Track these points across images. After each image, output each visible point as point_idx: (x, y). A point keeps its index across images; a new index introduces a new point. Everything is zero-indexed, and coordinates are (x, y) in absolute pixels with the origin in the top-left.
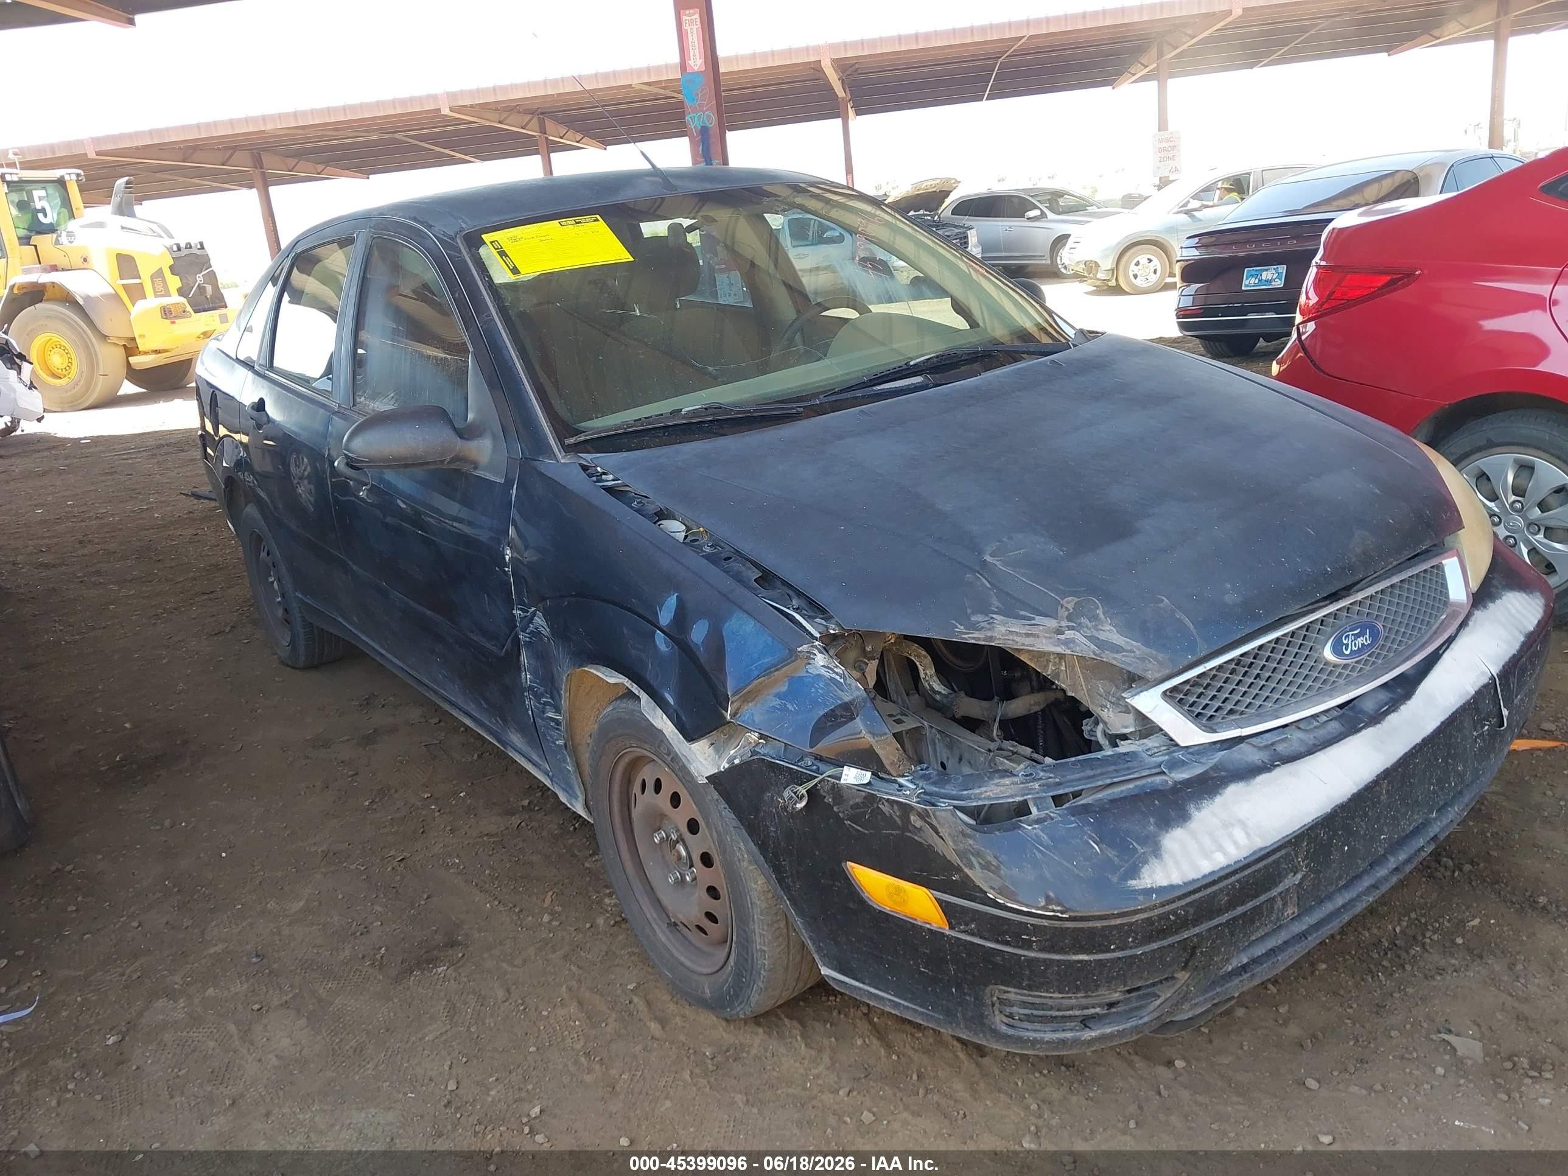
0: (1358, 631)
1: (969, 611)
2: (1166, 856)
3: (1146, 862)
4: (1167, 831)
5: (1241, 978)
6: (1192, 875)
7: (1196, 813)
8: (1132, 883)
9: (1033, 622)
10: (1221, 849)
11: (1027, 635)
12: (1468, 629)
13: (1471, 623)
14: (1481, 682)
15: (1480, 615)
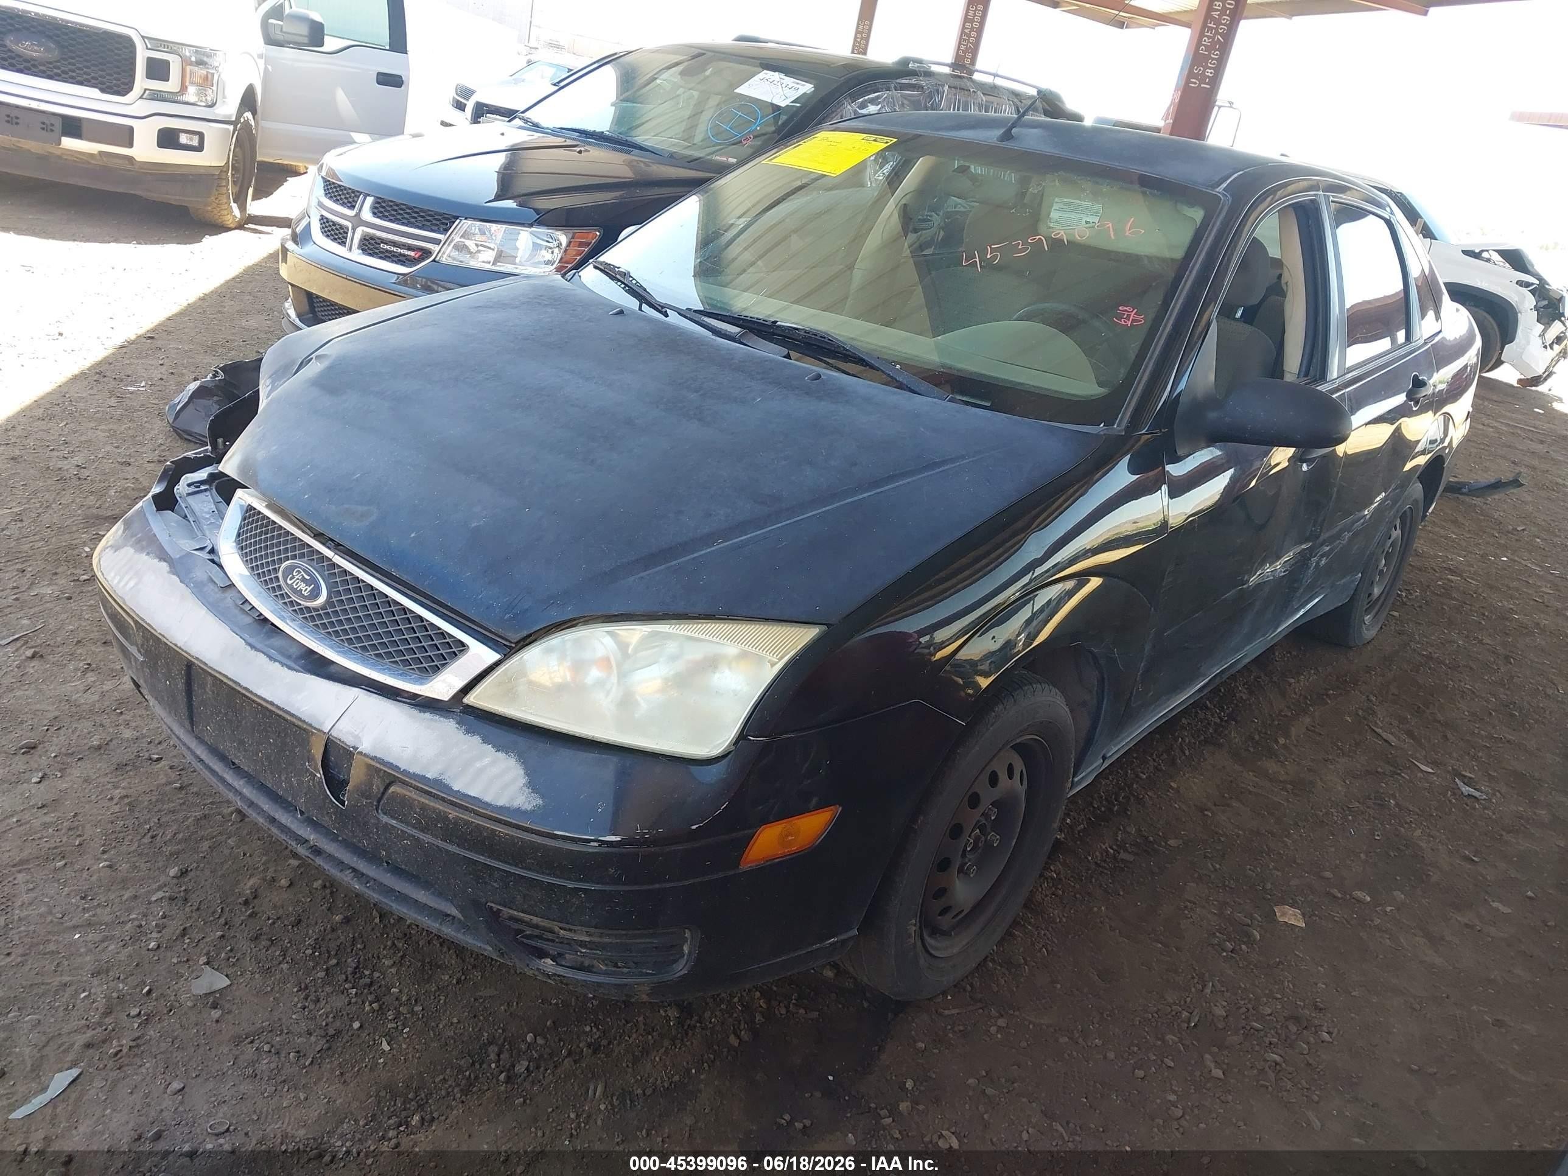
0: (309, 578)
12: (414, 712)
13: (428, 715)
14: (343, 738)
15: (448, 727)
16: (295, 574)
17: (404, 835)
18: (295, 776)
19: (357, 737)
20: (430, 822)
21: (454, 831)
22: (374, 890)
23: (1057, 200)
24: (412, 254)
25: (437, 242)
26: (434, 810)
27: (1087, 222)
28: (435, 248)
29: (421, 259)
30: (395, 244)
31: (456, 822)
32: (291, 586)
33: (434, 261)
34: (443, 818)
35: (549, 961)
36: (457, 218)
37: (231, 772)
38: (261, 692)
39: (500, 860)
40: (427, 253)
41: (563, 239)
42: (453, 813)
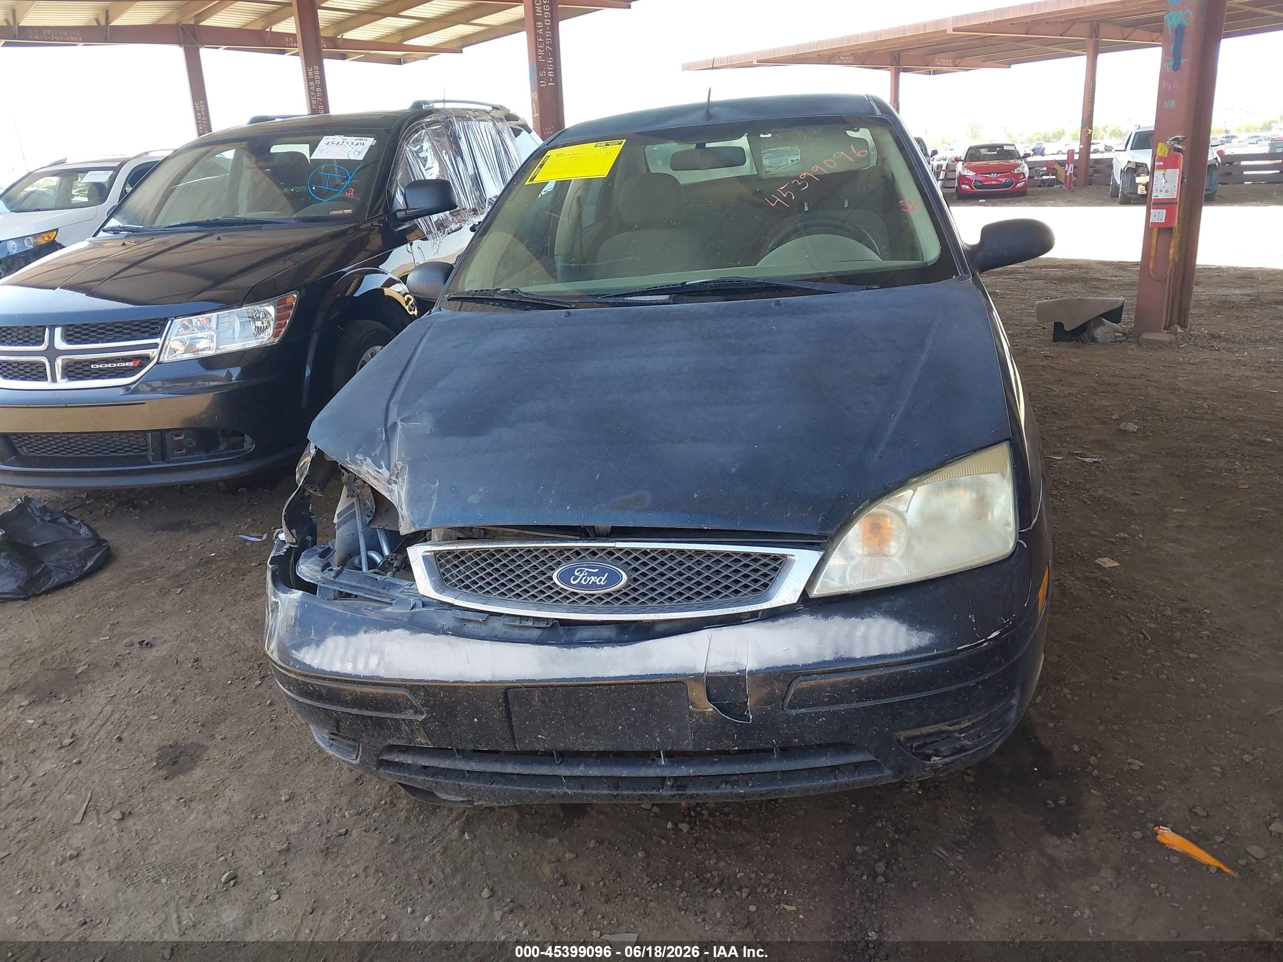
0: (597, 570)
1: (360, 451)
2: (322, 647)
3: (309, 645)
4: (335, 635)
5: (426, 779)
6: (326, 667)
7: (362, 633)
8: (294, 652)
9: (380, 471)
10: (355, 663)
11: (375, 478)
12: (769, 624)
13: (782, 621)
14: (723, 669)
15: (807, 620)
16: (576, 574)
17: (818, 715)
18: (672, 726)
19: (735, 663)
20: (840, 694)
21: (865, 690)
22: (758, 785)
23: (765, 151)
24: (131, 364)
25: (155, 346)
26: (845, 682)
27: (792, 161)
28: (153, 353)
29: (141, 367)
30: (107, 361)
31: (869, 680)
32: (580, 585)
33: (157, 363)
34: (858, 684)
35: (935, 758)
36: (166, 320)
37: (562, 766)
38: (612, 674)
39: (915, 692)
40: (147, 359)
41: (271, 310)
42: (863, 676)
